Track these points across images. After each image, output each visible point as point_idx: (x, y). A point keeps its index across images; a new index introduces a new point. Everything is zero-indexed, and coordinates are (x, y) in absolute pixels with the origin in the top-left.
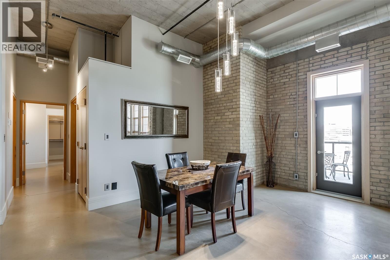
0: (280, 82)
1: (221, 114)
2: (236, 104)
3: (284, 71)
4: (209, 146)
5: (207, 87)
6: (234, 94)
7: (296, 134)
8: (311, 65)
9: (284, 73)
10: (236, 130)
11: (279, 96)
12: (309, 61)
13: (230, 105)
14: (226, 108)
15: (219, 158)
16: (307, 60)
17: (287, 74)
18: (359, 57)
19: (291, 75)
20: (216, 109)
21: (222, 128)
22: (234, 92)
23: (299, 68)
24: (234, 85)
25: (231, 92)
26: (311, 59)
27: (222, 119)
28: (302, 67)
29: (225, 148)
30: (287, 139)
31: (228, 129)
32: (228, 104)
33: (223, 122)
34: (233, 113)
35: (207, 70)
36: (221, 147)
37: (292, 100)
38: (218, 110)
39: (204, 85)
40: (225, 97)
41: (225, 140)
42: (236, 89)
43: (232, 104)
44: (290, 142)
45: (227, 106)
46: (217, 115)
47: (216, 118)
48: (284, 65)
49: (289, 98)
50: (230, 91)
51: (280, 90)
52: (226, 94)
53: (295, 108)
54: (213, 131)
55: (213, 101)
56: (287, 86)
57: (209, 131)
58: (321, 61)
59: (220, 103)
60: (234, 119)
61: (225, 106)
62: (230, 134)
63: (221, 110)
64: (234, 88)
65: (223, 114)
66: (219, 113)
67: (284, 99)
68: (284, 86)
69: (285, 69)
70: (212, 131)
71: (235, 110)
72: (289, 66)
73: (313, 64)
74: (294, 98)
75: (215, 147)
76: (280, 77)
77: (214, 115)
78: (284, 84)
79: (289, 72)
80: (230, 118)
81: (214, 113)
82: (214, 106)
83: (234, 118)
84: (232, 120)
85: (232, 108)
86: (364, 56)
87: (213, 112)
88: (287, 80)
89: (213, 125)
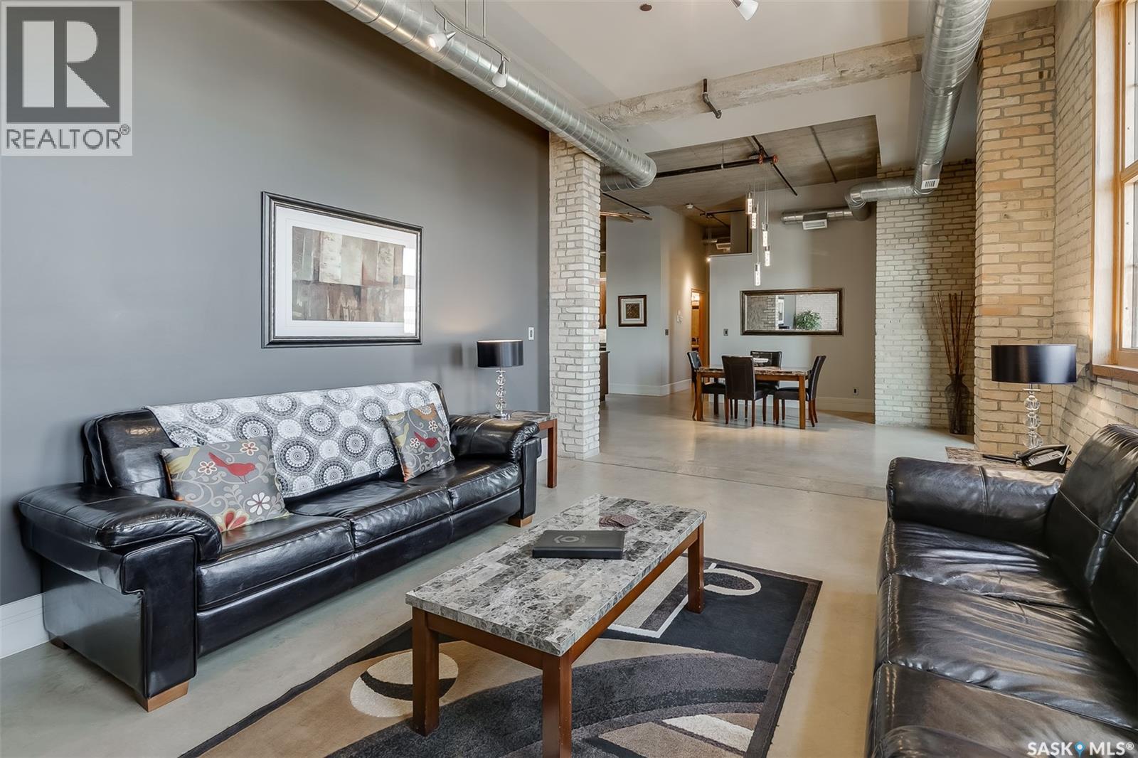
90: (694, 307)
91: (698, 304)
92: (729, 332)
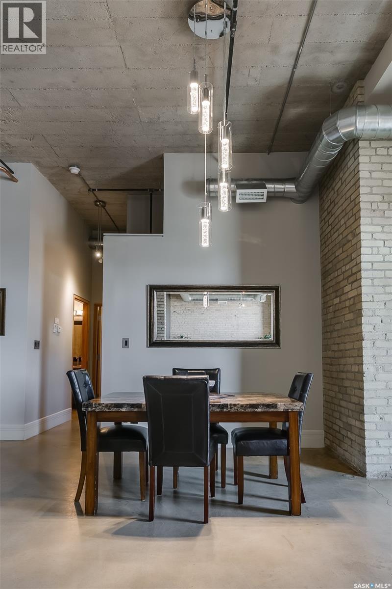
1: (339, 293)
2: (356, 264)
6: (353, 242)
10: (358, 325)
13: (350, 267)
14: (344, 278)
20: (335, 281)
24: (353, 219)
27: (340, 303)
31: (348, 325)
32: (347, 267)
33: (342, 308)
34: (353, 286)
38: (336, 284)
40: (344, 251)
45: (346, 271)
46: (335, 294)
47: (335, 302)
50: (348, 237)
52: (344, 245)
57: (328, 332)
59: (338, 266)
60: (354, 300)
61: (343, 273)
63: (340, 282)
64: (353, 227)
65: (341, 291)
66: (338, 290)
70: (331, 333)
71: (356, 279)
77: (333, 296)
80: (350, 299)
81: (332, 291)
82: (332, 276)
84: (352, 302)
85: (352, 274)
89: (331, 318)
90: (76, 323)
91: (81, 319)
92: (130, 343)
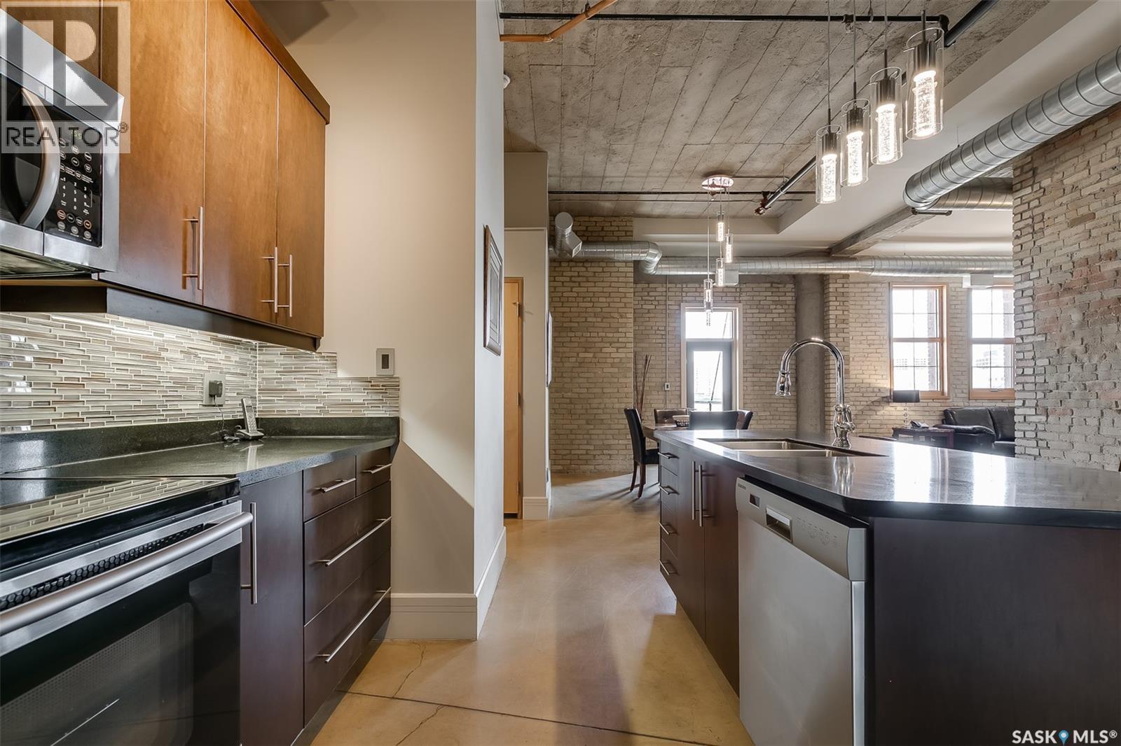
0: (642, 308)
1: (592, 350)
2: (625, 337)
3: (648, 293)
4: (565, 405)
5: (560, 297)
6: (620, 320)
7: (667, 386)
8: (684, 294)
9: (648, 295)
10: (626, 377)
11: (641, 328)
12: (682, 288)
13: (613, 337)
14: (605, 339)
15: (588, 424)
16: (679, 286)
17: (653, 298)
18: (733, 298)
19: (658, 301)
20: (583, 340)
21: (595, 373)
22: (622, 317)
23: (669, 294)
24: (622, 305)
25: (616, 315)
26: (684, 286)
27: (596, 358)
28: (673, 294)
29: (603, 406)
30: (653, 393)
31: (610, 376)
32: (611, 335)
33: (599, 362)
34: (620, 350)
35: (560, 266)
36: (593, 406)
37: (659, 337)
38: (586, 342)
39: (553, 292)
40: (602, 322)
41: (604, 393)
42: (626, 313)
43: (618, 335)
44: (657, 397)
45: (606, 337)
46: (584, 350)
47: (581, 355)
48: (649, 284)
49: (655, 334)
50: (612, 314)
51: (642, 319)
52: (604, 318)
53: (664, 349)
54: (575, 378)
55: (576, 325)
56: (652, 315)
57: (565, 377)
58: (696, 292)
59: (591, 330)
60: (621, 360)
61: (602, 337)
62: (615, 383)
63: (595, 343)
64: (620, 310)
65: (598, 350)
66: (590, 348)
67: (648, 335)
68: (647, 315)
69: (649, 290)
70: (572, 378)
71: (623, 345)
72: (656, 288)
73: (687, 292)
74: (662, 335)
75: (578, 407)
76: (642, 300)
77: (577, 350)
78: (649, 312)
79: (655, 296)
80: (614, 358)
81: (578, 347)
82: (579, 334)
83: (621, 358)
84: (616, 360)
85: (618, 342)
86: (737, 299)
87: (576, 345)
88: (653, 307)
89: (574, 367)
